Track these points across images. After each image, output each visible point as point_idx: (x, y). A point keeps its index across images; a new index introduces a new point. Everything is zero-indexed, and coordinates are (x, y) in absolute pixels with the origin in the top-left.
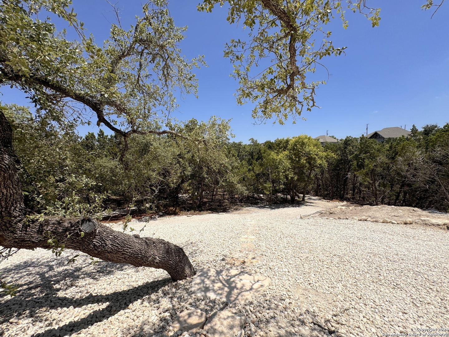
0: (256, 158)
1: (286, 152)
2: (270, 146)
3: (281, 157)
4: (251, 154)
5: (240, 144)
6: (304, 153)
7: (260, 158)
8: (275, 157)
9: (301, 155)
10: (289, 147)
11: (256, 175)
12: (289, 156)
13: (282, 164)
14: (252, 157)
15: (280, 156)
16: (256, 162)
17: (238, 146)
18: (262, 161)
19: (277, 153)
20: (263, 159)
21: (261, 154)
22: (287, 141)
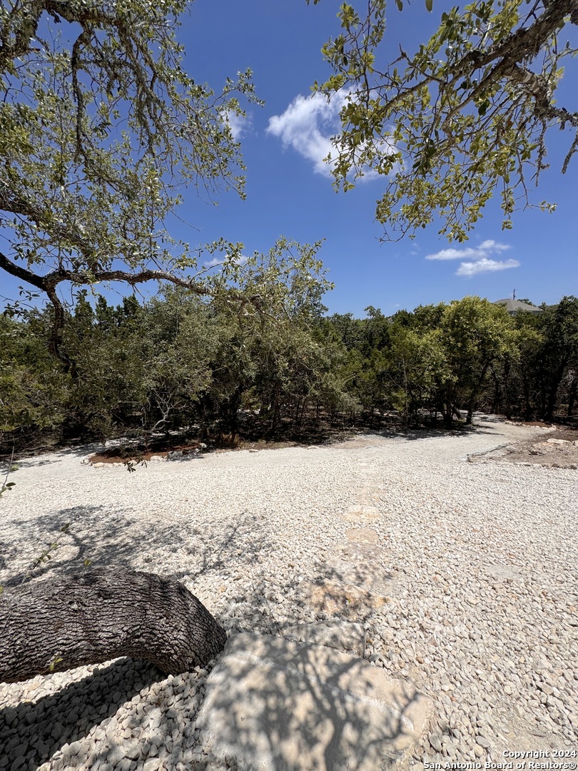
0: (378, 343)
1: (438, 332)
2: (404, 320)
3: (428, 341)
4: (369, 337)
5: (347, 318)
6: (474, 333)
7: (385, 342)
8: (415, 340)
9: (468, 336)
10: (444, 320)
11: (377, 376)
12: (443, 338)
13: (429, 354)
14: (370, 342)
15: (424, 340)
16: (377, 351)
17: (343, 323)
18: (390, 349)
19: (420, 334)
20: (391, 346)
21: (388, 335)
22: (440, 310)
